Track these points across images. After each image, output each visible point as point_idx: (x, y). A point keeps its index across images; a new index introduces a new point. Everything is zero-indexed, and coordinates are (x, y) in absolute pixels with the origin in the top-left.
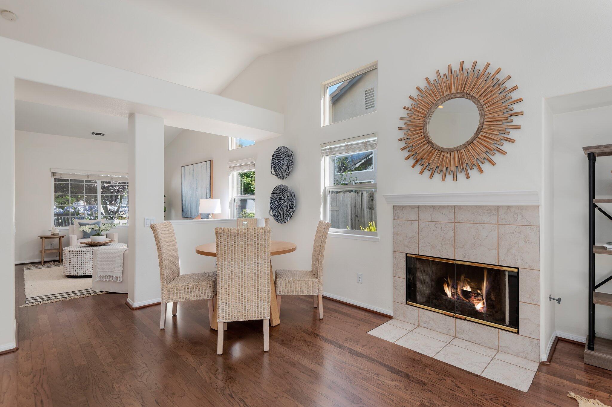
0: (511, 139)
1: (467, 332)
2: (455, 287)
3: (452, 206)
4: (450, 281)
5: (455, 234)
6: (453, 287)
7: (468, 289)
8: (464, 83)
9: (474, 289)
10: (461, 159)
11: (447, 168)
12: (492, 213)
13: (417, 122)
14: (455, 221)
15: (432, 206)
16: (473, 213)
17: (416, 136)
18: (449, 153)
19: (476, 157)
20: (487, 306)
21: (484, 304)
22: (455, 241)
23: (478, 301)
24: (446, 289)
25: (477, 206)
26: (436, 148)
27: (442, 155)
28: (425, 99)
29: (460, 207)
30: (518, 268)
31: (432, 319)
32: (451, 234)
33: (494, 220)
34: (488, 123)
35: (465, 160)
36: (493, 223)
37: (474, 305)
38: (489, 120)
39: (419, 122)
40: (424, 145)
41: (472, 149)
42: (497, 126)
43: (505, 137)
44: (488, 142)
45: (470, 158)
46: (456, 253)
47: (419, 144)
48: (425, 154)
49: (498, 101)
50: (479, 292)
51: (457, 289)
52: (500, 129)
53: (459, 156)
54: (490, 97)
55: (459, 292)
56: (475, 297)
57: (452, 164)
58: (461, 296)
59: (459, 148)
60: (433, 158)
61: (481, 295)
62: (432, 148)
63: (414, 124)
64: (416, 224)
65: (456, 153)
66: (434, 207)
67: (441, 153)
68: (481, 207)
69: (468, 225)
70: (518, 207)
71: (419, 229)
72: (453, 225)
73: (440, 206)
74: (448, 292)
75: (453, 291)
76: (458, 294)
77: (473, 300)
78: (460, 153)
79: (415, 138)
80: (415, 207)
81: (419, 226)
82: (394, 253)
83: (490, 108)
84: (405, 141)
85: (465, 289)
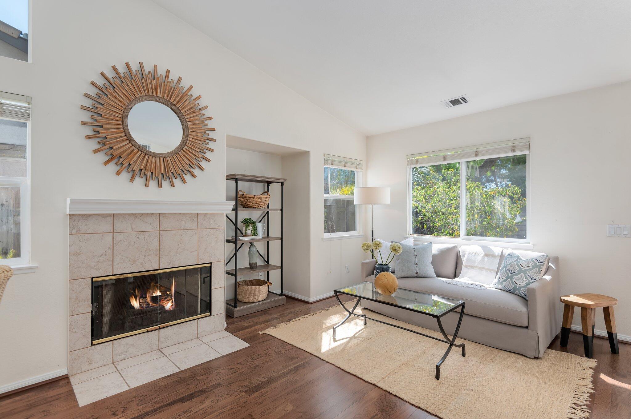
0: (208, 159)
1: (171, 337)
2: (143, 296)
3: (156, 214)
4: (138, 292)
5: (159, 243)
6: (141, 297)
7: (158, 293)
8: (171, 93)
9: (164, 292)
10: (167, 166)
11: (152, 173)
12: (193, 219)
13: (114, 110)
14: (159, 229)
15: (133, 214)
16: (178, 220)
17: (112, 126)
18: (154, 158)
19: (181, 168)
20: (175, 303)
21: (172, 302)
22: (159, 250)
23: (168, 302)
24: (133, 302)
25: (180, 213)
26: (140, 149)
27: (146, 158)
28: (126, 87)
29: (164, 215)
30: (211, 263)
31: (131, 345)
32: (156, 243)
33: (195, 225)
34: (191, 139)
35: (171, 169)
36: (194, 228)
37: (164, 307)
38: (192, 137)
39: (116, 111)
40: (123, 141)
41: (177, 159)
42: (197, 144)
43: (203, 156)
44: (191, 157)
45: (175, 167)
46: (160, 262)
47: (116, 138)
48: (124, 152)
49: (199, 123)
50: (168, 293)
51: (146, 297)
52: (200, 148)
53: (165, 163)
54: (193, 117)
55: (149, 299)
56: (165, 299)
57: (157, 170)
58: (150, 303)
59: (165, 156)
60: (135, 159)
61: (170, 295)
62: (133, 148)
63: (108, 111)
64: (109, 237)
65: (162, 159)
66: (135, 216)
67: (145, 156)
68: (184, 214)
69: (174, 232)
70: (212, 214)
71: (114, 243)
72: (158, 234)
73: (143, 214)
74: (135, 304)
75: (141, 301)
76: (147, 302)
77: (163, 303)
78: (166, 160)
79: (109, 129)
80: (108, 215)
81: (114, 239)
82: (70, 282)
83: (193, 127)
84: (94, 127)
85: (154, 295)
